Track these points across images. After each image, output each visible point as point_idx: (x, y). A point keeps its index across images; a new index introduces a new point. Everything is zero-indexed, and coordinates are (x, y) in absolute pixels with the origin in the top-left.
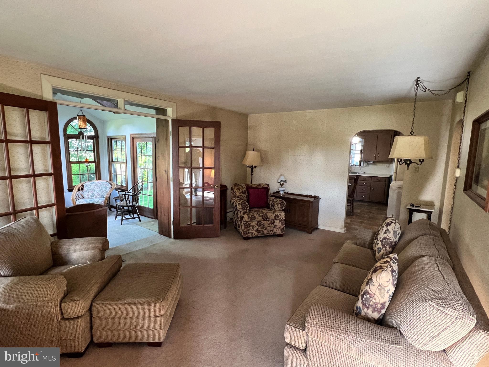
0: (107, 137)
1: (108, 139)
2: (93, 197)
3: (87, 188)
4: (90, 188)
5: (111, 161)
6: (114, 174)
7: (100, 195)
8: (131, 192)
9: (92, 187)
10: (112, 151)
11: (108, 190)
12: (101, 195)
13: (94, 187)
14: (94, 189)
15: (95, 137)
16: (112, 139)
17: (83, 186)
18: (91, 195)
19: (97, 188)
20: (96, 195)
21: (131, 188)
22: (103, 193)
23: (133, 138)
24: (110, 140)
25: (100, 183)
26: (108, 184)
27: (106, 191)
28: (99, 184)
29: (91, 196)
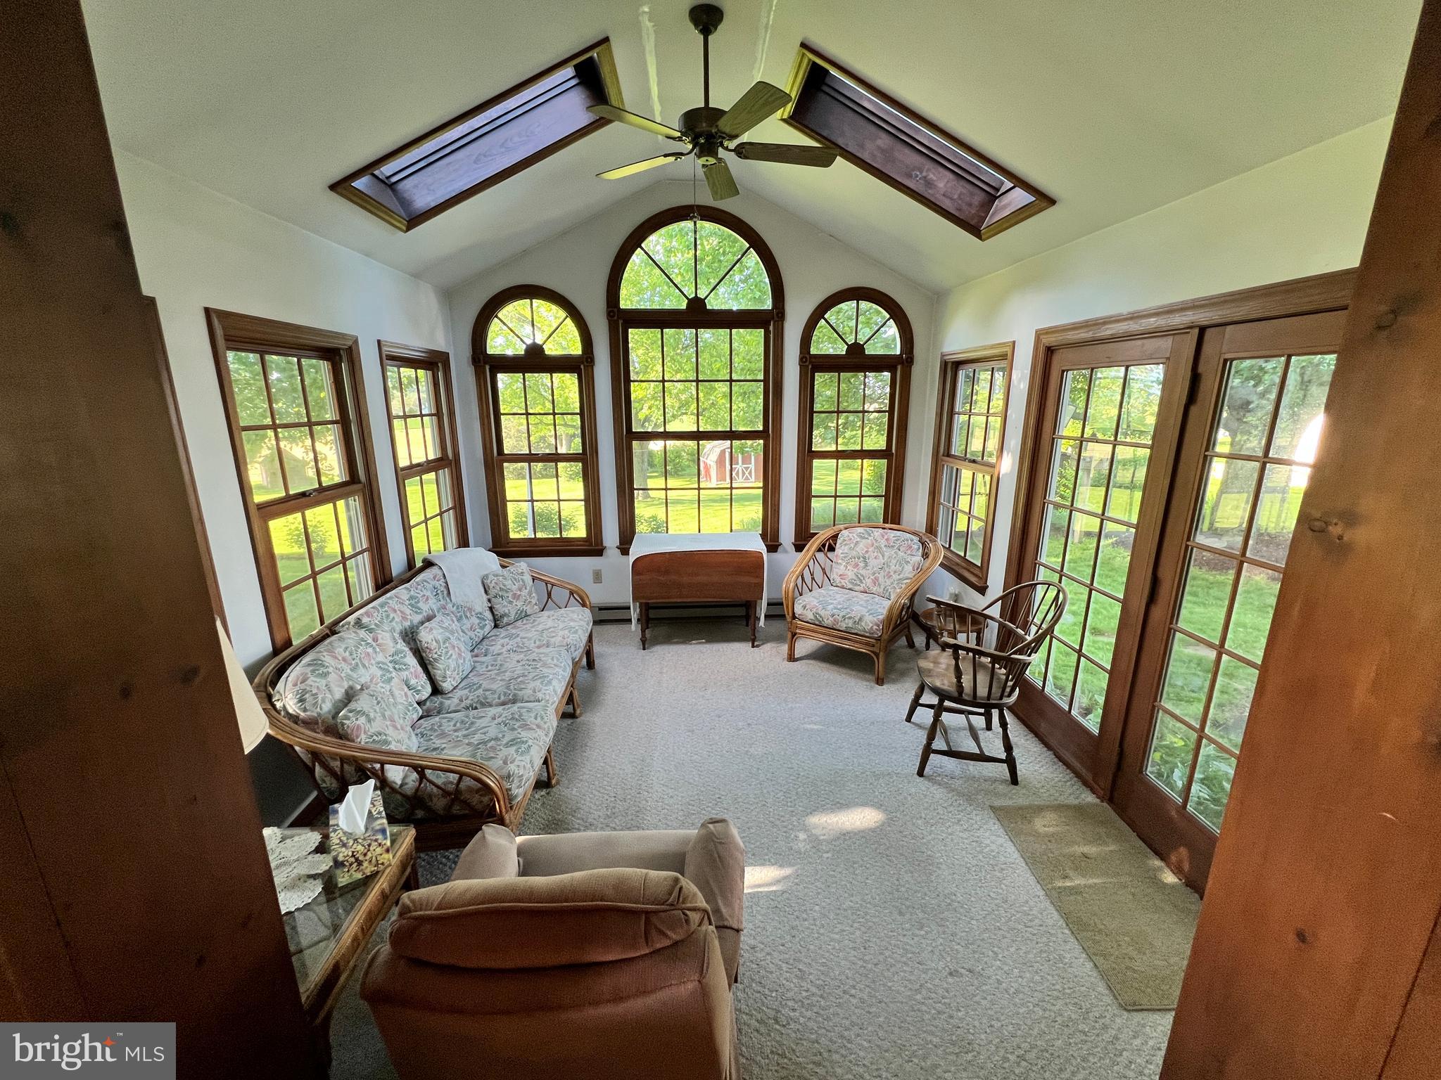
0: (943, 355)
1: (945, 365)
2: (857, 588)
3: (846, 549)
4: (854, 553)
5: (943, 452)
6: (948, 509)
7: (879, 585)
8: (997, 616)
9: (861, 548)
10: (952, 413)
11: (907, 575)
12: (882, 587)
13: (867, 552)
14: (864, 558)
15: (902, 363)
16: (958, 365)
17: (835, 537)
18: (854, 577)
19: (875, 554)
20: (869, 582)
21: (1001, 594)
22: (888, 582)
23: (1050, 351)
24: (951, 368)
25: (887, 540)
26: (916, 547)
27: (901, 576)
28: (883, 543)
29: (852, 583)
